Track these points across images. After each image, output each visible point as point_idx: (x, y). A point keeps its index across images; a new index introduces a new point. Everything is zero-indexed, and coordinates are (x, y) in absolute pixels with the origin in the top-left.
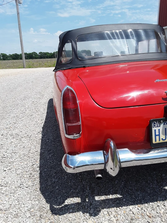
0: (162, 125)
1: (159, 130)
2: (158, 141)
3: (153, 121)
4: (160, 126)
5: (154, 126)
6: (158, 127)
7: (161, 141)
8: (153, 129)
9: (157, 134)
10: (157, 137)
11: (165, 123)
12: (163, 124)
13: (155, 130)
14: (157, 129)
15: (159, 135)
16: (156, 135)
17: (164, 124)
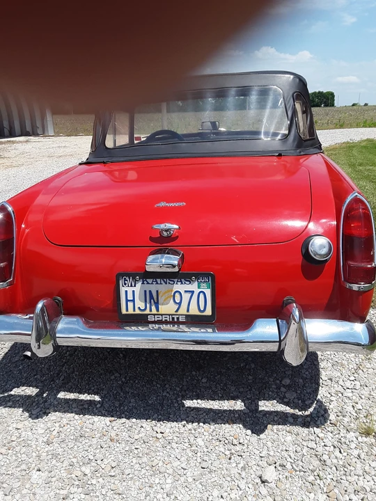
0: (139, 285)
1: (133, 291)
2: (131, 311)
3: (122, 275)
4: (135, 286)
5: (125, 284)
6: (131, 286)
7: (138, 312)
8: (123, 290)
9: (130, 297)
10: (130, 304)
11: (145, 282)
12: (141, 283)
13: (126, 292)
14: (130, 290)
15: (133, 301)
16: (127, 301)
17: (143, 283)
